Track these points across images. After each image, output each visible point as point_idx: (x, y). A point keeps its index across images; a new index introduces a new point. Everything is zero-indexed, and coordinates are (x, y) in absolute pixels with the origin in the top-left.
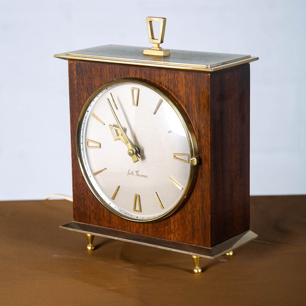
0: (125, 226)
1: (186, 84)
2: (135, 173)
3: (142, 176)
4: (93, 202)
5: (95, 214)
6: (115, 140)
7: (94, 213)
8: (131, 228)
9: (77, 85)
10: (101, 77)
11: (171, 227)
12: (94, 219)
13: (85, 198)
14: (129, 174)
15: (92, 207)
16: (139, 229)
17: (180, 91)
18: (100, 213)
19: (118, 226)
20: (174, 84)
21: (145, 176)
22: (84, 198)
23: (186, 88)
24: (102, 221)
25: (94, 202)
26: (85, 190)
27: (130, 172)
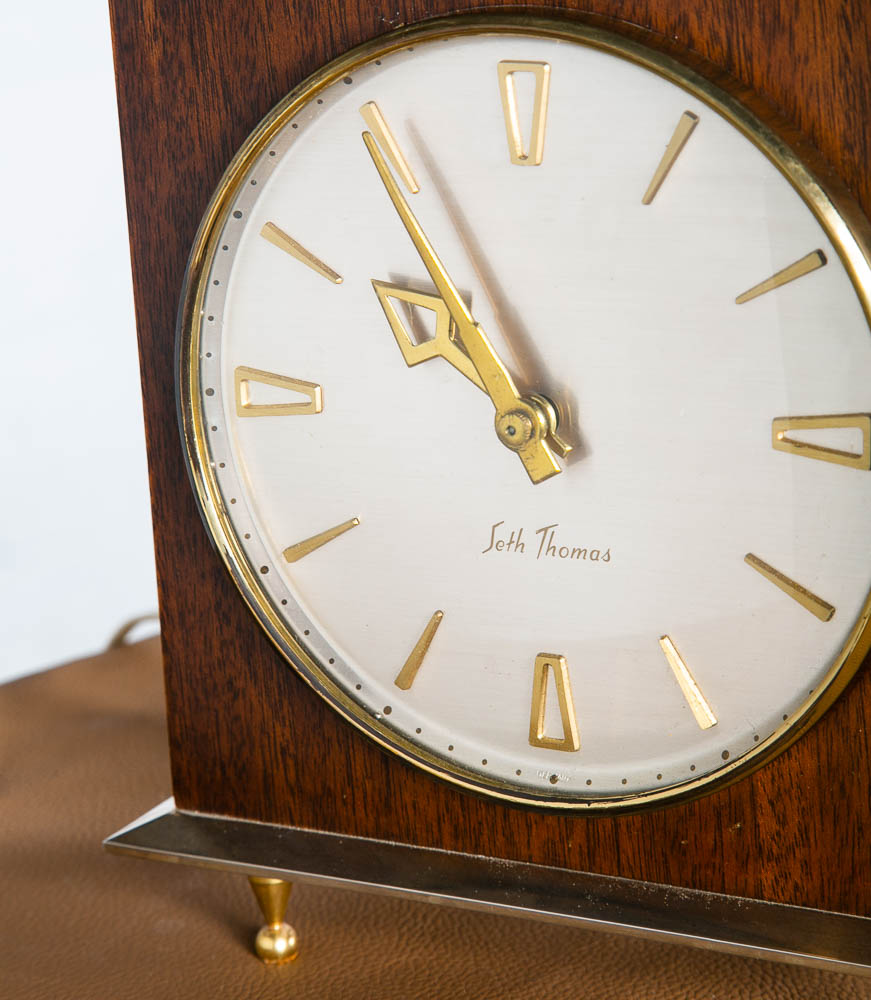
0: (480, 824)
1: (849, 12)
2: (532, 540)
3: (579, 552)
4: (286, 703)
5: (296, 764)
6: (410, 366)
7: (290, 762)
8: (512, 834)
9: (163, 72)
10: (304, 14)
11: (757, 826)
12: (293, 794)
13: (239, 684)
14: (495, 545)
15: (278, 729)
16: (562, 841)
17: (807, 59)
18: (324, 760)
19: (435, 830)
20: (769, 17)
21: (594, 555)
22: (230, 683)
23: (845, 39)
24: (339, 804)
25: (290, 704)
26: (232, 643)
27: (502, 534)
